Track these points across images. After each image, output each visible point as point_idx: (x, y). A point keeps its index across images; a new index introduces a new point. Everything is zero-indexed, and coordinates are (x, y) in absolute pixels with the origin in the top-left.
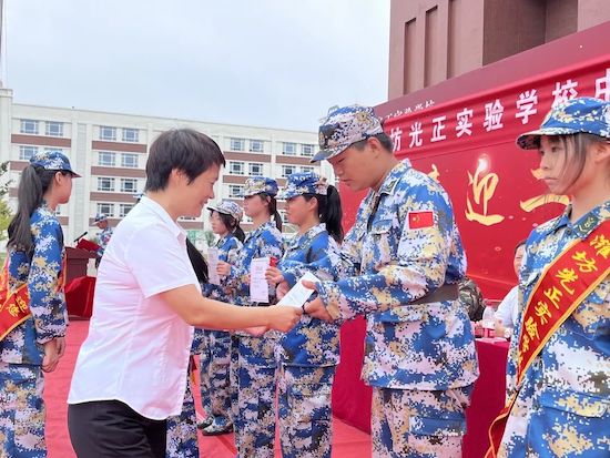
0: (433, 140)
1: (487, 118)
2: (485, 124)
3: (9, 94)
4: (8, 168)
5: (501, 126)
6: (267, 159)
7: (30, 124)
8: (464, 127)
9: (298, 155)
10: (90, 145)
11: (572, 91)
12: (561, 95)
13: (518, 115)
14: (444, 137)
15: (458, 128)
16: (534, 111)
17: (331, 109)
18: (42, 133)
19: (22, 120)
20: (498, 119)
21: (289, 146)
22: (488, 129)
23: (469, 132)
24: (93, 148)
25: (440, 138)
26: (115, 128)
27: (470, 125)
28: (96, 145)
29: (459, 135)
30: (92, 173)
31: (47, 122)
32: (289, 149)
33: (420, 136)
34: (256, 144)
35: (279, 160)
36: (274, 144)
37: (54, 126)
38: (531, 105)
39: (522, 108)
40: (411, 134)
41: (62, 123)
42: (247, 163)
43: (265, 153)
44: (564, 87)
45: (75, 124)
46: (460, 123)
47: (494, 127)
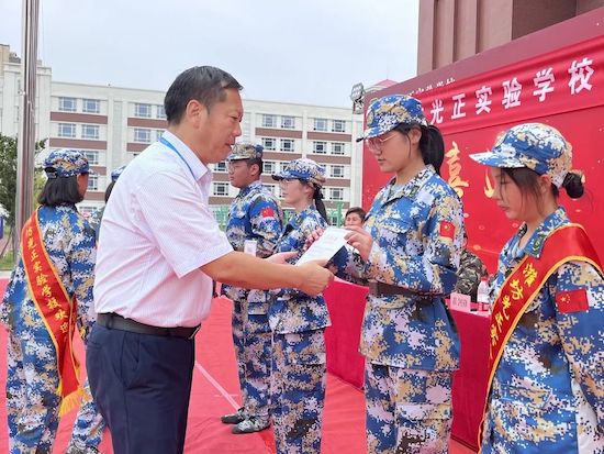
0: (453, 117)
1: (506, 96)
2: (504, 102)
3: (48, 72)
4: (47, 144)
5: (518, 103)
6: (299, 135)
7: (68, 101)
8: (483, 104)
9: (330, 131)
10: (125, 122)
11: (587, 69)
12: (578, 72)
13: (536, 93)
14: (464, 115)
15: (477, 106)
16: (551, 89)
17: (354, 87)
18: (79, 110)
19: (60, 98)
20: (516, 97)
21: (321, 122)
22: (506, 107)
23: (488, 110)
24: (129, 125)
25: (459, 115)
26: (150, 105)
27: (490, 103)
28: (131, 122)
29: (478, 112)
30: (128, 150)
31: (84, 100)
32: (320, 125)
33: (441, 114)
34: (288, 120)
35: (310, 135)
36: (305, 120)
37: (91, 103)
38: (548, 84)
39: (540, 85)
40: (432, 112)
41: (98, 101)
42: (278, 139)
43: (296, 129)
44: (579, 65)
45: (111, 102)
46: (480, 101)
47: (512, 105)
